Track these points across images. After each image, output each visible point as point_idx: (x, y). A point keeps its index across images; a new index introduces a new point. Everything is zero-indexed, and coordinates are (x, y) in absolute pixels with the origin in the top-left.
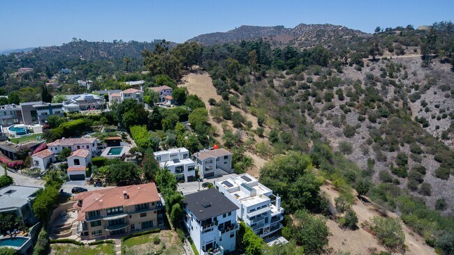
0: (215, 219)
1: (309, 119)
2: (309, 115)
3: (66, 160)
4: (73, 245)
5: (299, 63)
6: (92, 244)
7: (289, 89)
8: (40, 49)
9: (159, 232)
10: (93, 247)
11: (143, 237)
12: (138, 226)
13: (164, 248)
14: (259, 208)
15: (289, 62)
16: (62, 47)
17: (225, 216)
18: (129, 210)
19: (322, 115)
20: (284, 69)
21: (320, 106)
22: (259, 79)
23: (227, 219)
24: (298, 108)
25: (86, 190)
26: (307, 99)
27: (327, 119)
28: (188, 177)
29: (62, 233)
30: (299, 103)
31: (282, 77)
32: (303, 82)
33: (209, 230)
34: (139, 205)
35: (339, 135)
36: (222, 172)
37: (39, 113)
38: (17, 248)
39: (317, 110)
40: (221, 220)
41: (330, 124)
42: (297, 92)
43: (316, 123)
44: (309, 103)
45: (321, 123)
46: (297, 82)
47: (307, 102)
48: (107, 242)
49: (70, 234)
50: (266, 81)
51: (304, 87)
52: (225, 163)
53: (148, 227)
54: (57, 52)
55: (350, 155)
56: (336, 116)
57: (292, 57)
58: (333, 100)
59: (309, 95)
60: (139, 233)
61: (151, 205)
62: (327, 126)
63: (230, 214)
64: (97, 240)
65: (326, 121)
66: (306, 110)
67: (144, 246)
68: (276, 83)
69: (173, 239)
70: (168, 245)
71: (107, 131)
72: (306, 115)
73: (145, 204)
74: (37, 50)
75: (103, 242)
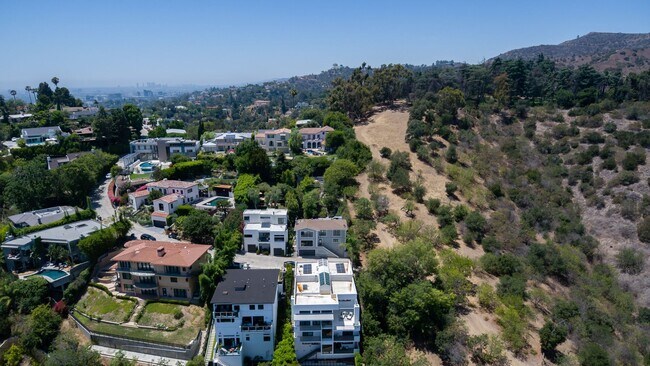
0: (237, 308)
1: (578, 196)
2: (582, 190)
3: (152, 204)
4: (105, 293)
5: (603, 96)
6: (118, 297)
7: (561, 142)
8: (296, 78)
9: (188, 305)
10: (119, 301)
11: (169, 306)
12: (170, 292)
13: (182, 325)
14: (315, 312)
15: (582, 93)
16: (321, 75)
17: (252, 308)
18: (158, 270)
19: (606, 194)
20: (567, 107)
21: (608, 176)
22: (507, 121)
23: (256, 313)
24: (565, 175)
25: (154, 239)
26: (589, 161)
27: (614, 202)
28: (275, 249)
29: (104, 279)
30: (569, 167)
31: (560, 119)
32: (597, 130)
33: (228, 320)
34: (170, 267)
35: (626, 234)
36: (328, 252)
37: (172, 149)
38: (51, 280)
39: (601, 183)
40: (245, 311)
41: (614, 210)
42: (575, 147)
43: (589, 206)
44: (590, 169)
45: (599, 208)
46: (582, 129)
47: (586, 167)
48: (132, 300)
49: (109, 282)
50: (521, 124)
51: (594, 140)
52: (335, 240)
53: (180, 296)
54: (313, 82)
55: (635, 277)
56: (635, 198)
57: (588, 86)
58: (640, 167)
59: (596, 153)
60: (166, 300)
61: (182, 271)
62: (608, 215)
63: (261, 307)
64: (128, 294)
65: (610, 205)
66: (579, 181)
67: (163, 317)
68: (541, 129)
69: (198, 319)
70: (188, 324)
71: (225, 177)
72: (575, 189)
73: (177, 268)
74: (294, 80)
75: (128, 299)
